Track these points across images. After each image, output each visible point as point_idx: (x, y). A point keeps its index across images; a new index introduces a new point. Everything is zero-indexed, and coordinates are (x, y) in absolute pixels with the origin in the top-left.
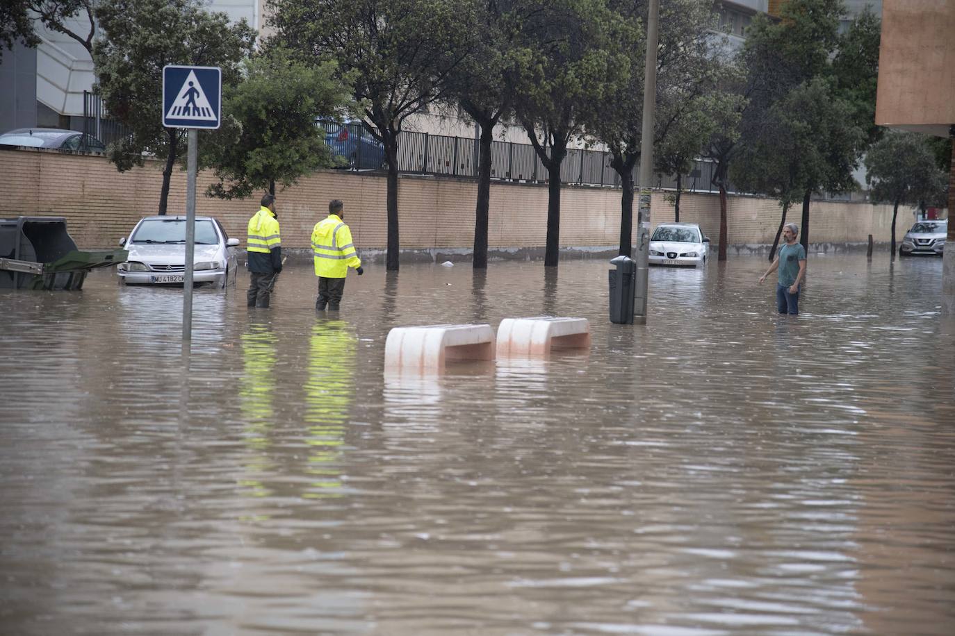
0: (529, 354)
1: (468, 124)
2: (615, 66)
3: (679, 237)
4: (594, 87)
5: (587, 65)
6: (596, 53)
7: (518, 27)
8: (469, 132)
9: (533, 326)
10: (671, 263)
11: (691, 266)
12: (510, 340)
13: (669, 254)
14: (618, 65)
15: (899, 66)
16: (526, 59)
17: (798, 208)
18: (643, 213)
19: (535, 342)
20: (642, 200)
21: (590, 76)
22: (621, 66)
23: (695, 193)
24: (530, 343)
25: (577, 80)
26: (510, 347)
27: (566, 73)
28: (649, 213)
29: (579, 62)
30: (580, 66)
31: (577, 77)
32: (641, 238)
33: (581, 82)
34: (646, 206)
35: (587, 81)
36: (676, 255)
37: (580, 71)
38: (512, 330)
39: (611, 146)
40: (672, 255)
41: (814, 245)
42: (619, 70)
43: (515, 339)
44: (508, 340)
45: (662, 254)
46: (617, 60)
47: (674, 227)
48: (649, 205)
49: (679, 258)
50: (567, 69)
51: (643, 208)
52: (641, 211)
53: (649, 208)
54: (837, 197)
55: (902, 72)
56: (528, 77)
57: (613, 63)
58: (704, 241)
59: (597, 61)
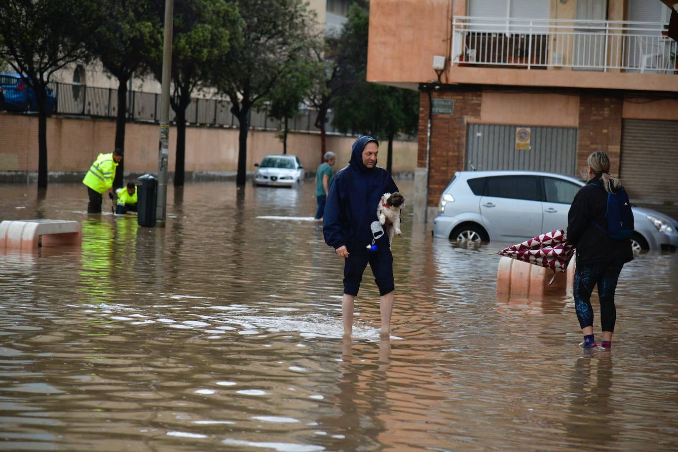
0: (21, 248)
1: (110, 78)
2: (217, 37)
3: (282, 165)
4: (200, 52)
5: (195, 36)
6: (203, 27)
7: (142, 6)
8: (114, 83)
9: (24, 227)
10: (273, 185)
11: (288, 187)
12: (6, 237)
13: (272, 178)
14: (219, 36)
15: (383, 39)
16: (148, 30)
17: (384, 145)
18: (163, 143)
19: (25, 238)
20: (162, 132)
21: (197, 44)
22: (222, 37)
23: (308, 134)
24: (22, 240)
25: (187, 47)
26: (6, 243)
27: (179, 41)
28: (167, 142)
29: (189, 33)
30: (190, 37)
31: (187, 44)
32: (161, 161)
33: (190, 47)
34: (165, 136)
35: (195, 48)
36: (276, 178)
37: (190, 40)
38: (8, 230)
39: (231, 98)
40: (274, 178)
41: (404, 174)
42: (220, 39)
43: (10, 236)
44: (4, 237)
45: (266, 177)
46: (219, 32)
47: (279, 157)
48: (167, 136)
49: (279, 181)
50: (180, 38)
51: (162, 138)
52: (161, 140)
53: (167, 138)
54: (412, 138)
55: (384, 44)
56: (149, 43)
57: (215, 35)
58: (300, 168)
59: (203, 33)
